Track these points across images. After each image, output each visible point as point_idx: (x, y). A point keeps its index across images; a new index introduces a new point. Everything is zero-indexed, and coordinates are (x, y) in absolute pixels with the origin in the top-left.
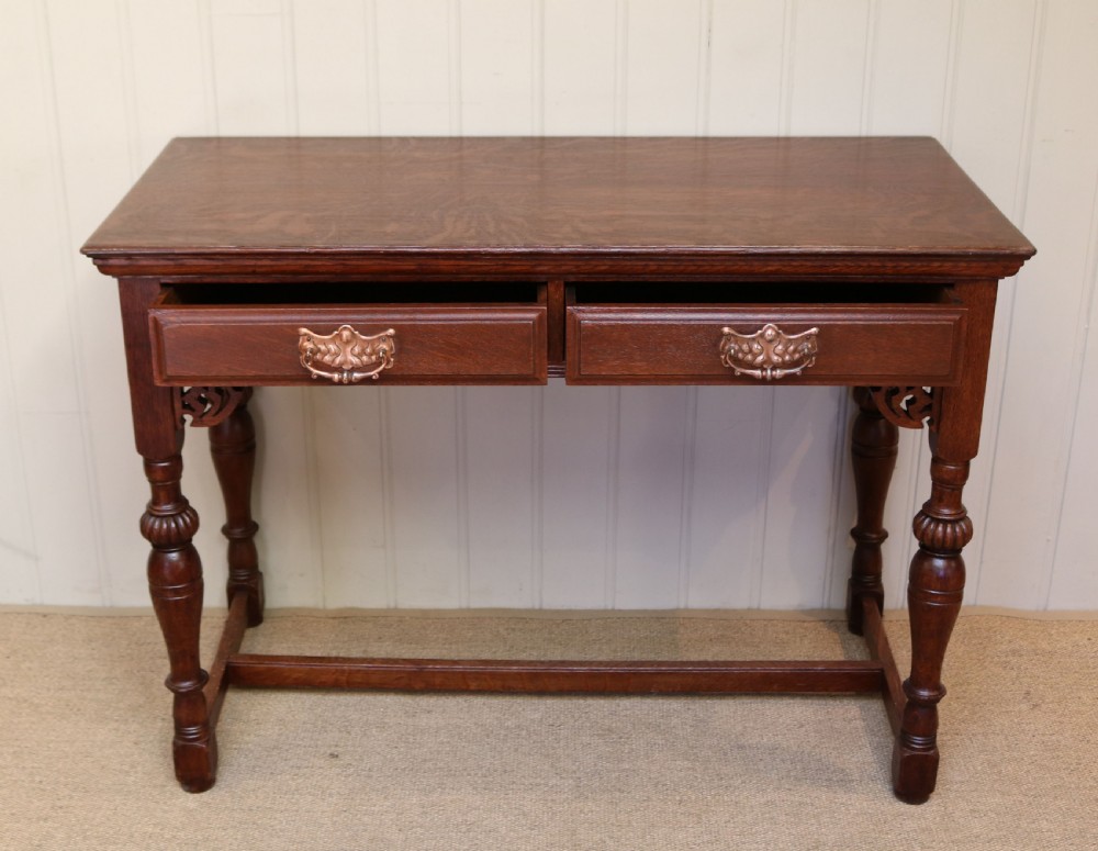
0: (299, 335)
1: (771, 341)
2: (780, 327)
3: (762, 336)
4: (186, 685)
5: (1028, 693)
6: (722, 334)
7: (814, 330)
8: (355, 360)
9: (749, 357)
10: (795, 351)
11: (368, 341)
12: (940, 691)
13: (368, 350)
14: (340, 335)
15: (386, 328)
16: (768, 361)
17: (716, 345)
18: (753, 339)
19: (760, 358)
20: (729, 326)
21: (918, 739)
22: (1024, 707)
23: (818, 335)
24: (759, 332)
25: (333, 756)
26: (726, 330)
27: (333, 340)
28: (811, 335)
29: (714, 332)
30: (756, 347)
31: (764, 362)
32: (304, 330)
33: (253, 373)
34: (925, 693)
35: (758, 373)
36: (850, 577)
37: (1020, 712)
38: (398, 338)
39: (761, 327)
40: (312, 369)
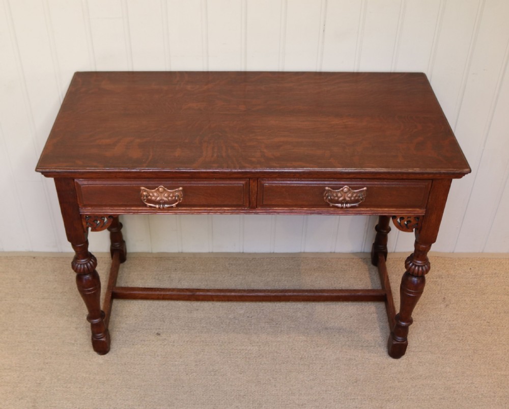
0: (140, 190)
1: (346, 193)
2: (350, 187)
3: (342, 190)
4: (96, 321)
5: (444, 298)
6: (325, 190)
7: (365, 188)
8: (165, 199)
9: (336, 198)
10: (356, 196)
11: (171, 192)
12: (410, 321)
13: (171, 195)
14: (158, 190)
15: (179, 187)
16: (344, 199)
17: (322, 193)
18: (338, 192)
19: (341, 199)
20: (329, 187)
21: (400, 338)
22: (443, 306)
23: (366, 190)
24: (341, 189)
25: (158, 334)
26: (327, 188)
27: (156, 192)
28: (363, 190)
29: (322, 189)
30: (339, 195)
31: (343, 200)
32: (143, 188)
33: (121, 203)
34: (404, 324)
35: (340, 205)
36: (374, 242)
37: (441, 308)
38: (184, 191)
39: (342, 187)
40: (146, 203)
